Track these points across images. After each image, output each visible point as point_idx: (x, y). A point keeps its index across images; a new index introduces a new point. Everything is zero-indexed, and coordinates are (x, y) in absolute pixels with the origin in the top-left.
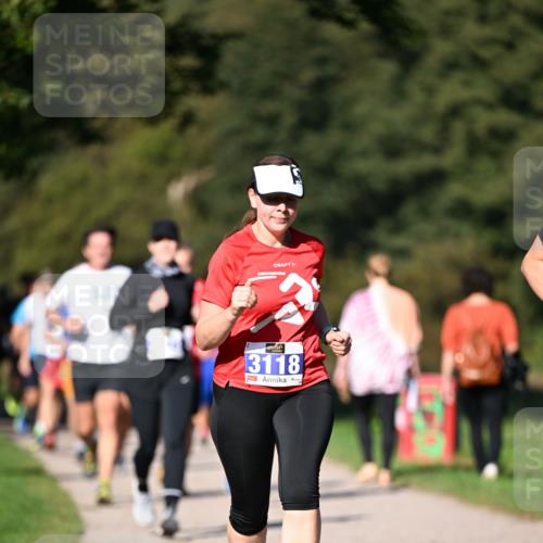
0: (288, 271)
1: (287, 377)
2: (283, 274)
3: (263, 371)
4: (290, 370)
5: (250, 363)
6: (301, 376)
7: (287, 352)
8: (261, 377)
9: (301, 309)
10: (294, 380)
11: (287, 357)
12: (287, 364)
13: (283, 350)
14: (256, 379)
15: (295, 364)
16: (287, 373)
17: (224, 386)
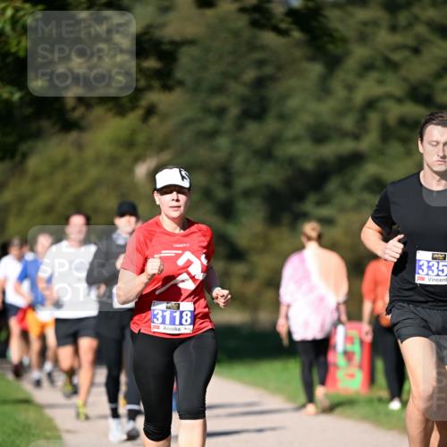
0: (184, 250)
1: (181, 327)
2: (180, 252)
3: (163, 322)
4: (184, 322)
5: (155, 316)
6: (192, 327)
7: (181, 309)
8: (162, 326)
9: (193, 278)
10: (187, 329)
11: (182, 313)
12: (181, 317)
13: (178, 308)
14: (158, 328)
15: (187, 318)
16: (181, 324)
17: (136, 332)
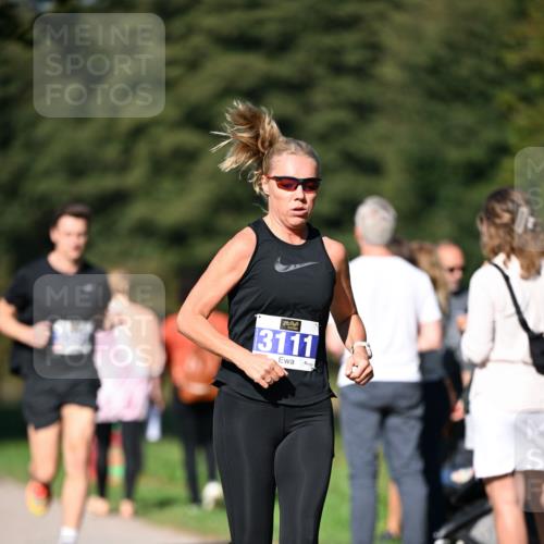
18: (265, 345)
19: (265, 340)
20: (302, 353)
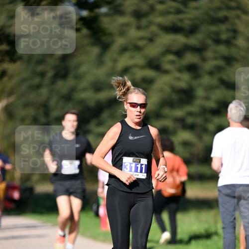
18: (127, 169)
19: (127, 167)
20: (141, 172)
